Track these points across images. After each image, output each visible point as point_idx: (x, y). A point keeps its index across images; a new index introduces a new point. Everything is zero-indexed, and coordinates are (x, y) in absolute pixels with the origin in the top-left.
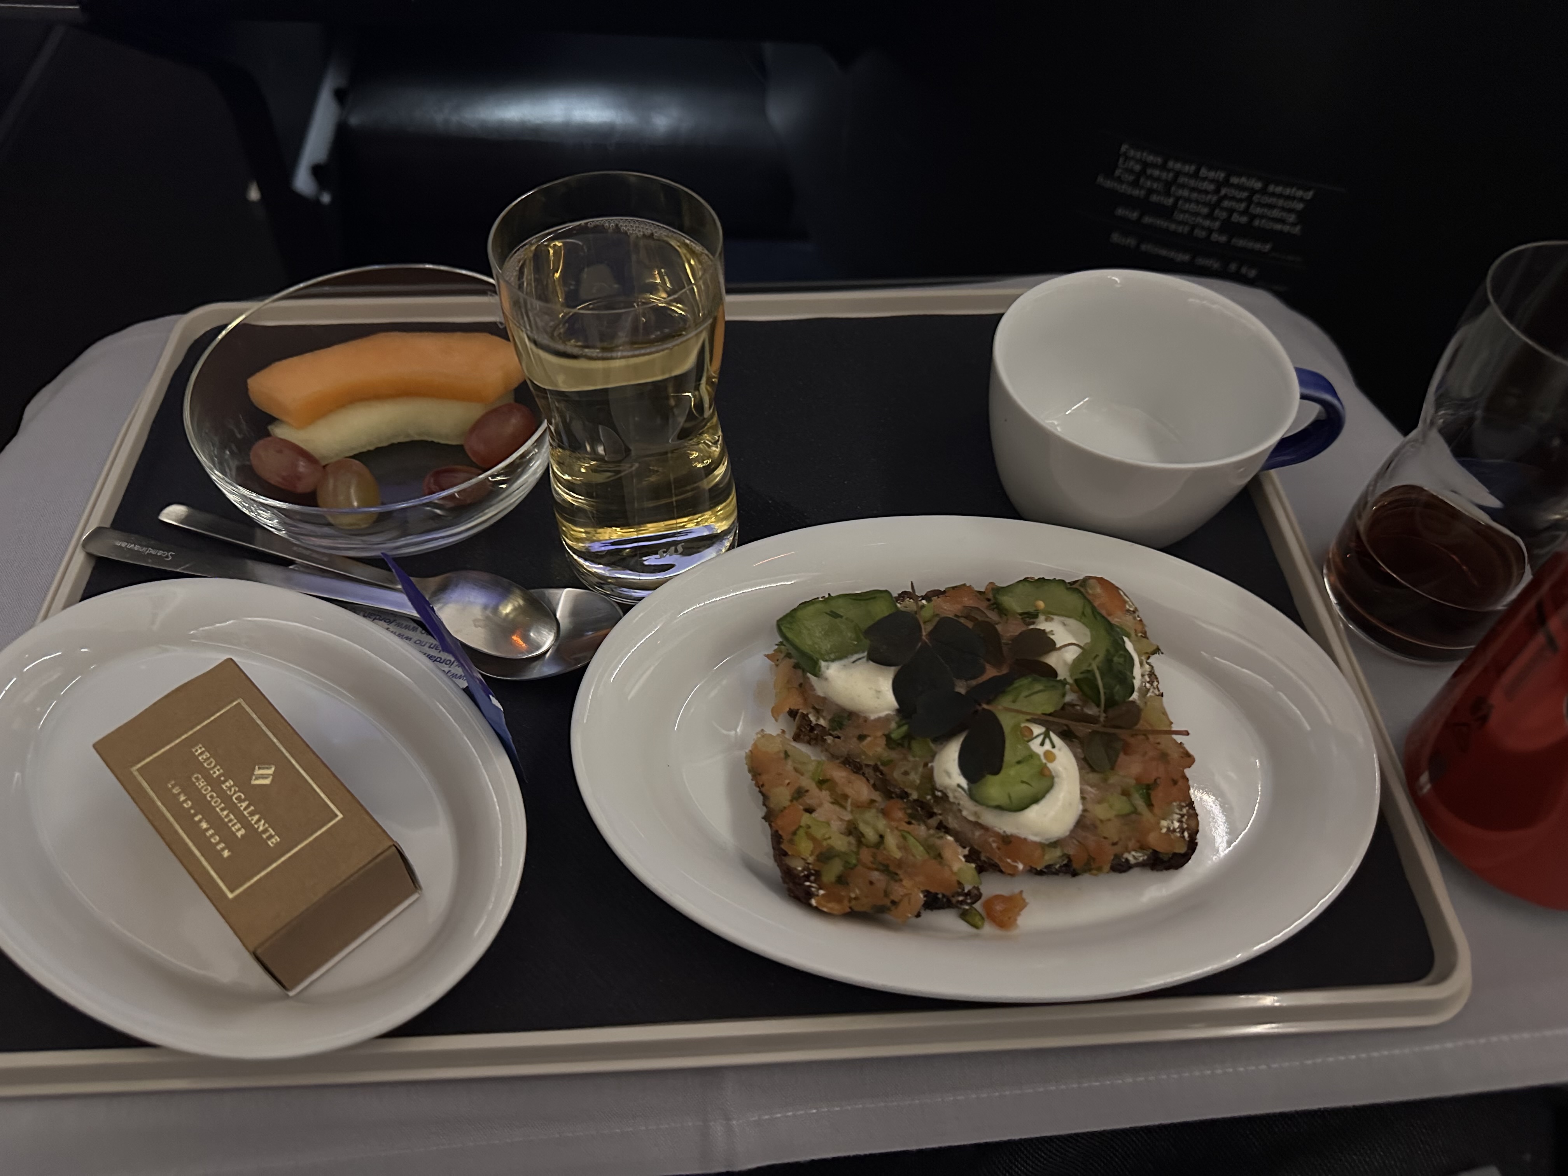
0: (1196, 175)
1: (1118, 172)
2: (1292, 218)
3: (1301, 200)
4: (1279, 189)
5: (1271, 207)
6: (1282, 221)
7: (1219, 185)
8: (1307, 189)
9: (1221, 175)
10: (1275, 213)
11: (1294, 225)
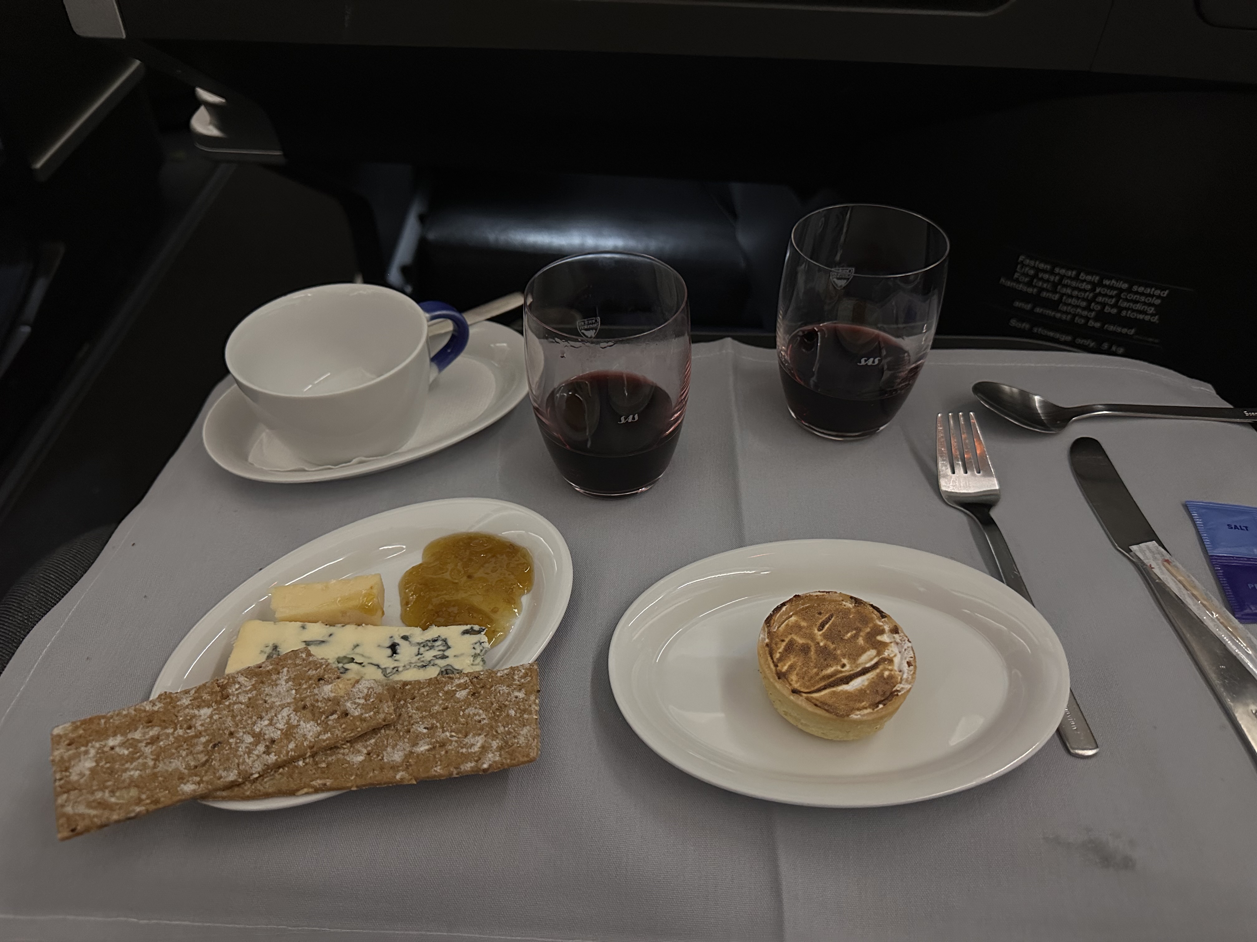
1: (1016, 275)
3: (1159, 297)
4: (1141, 289)
6: (1144, 312)
7: (1094, 285)
8: (1163, 289)
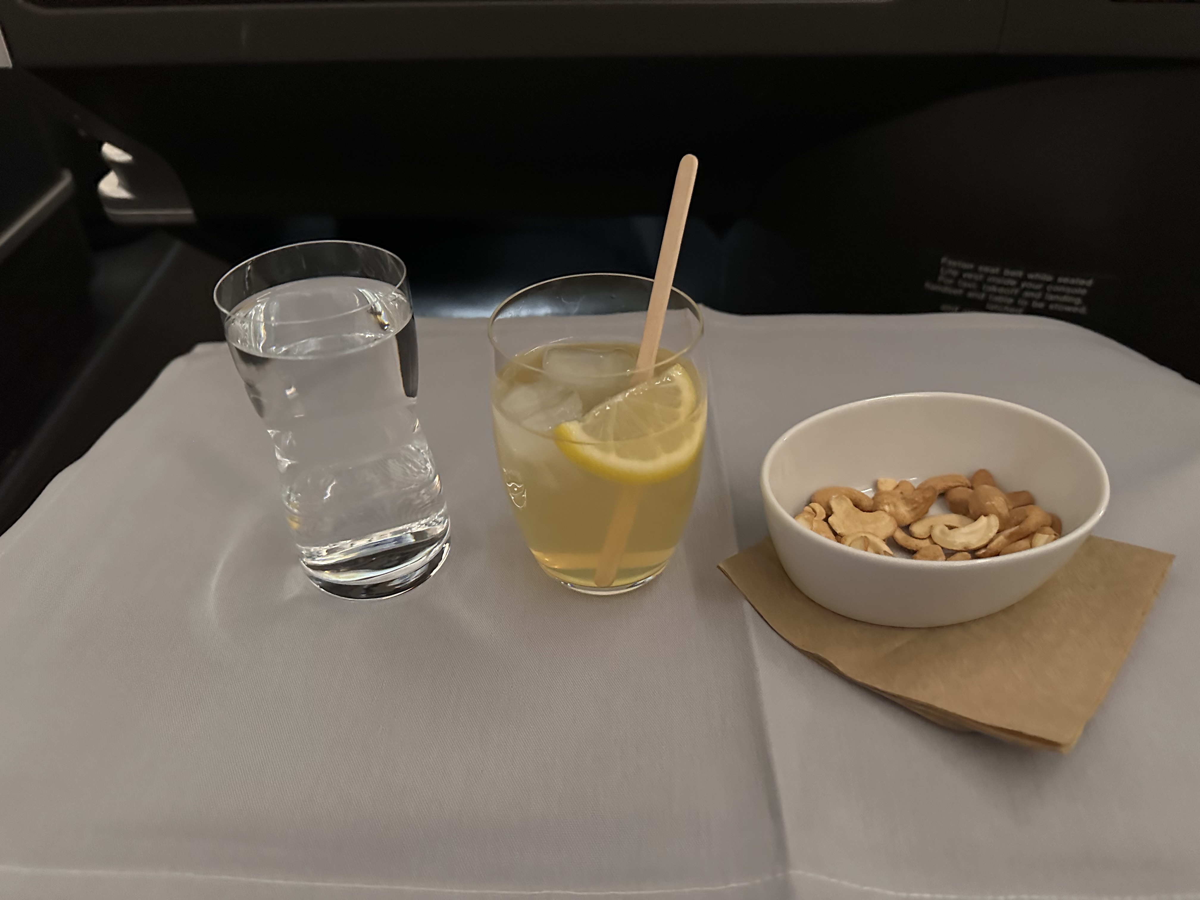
2: (1078, 301)
5: (1062, 294)
6: (1071, 304)
10: (1065, 299)
11: (1080, 306)
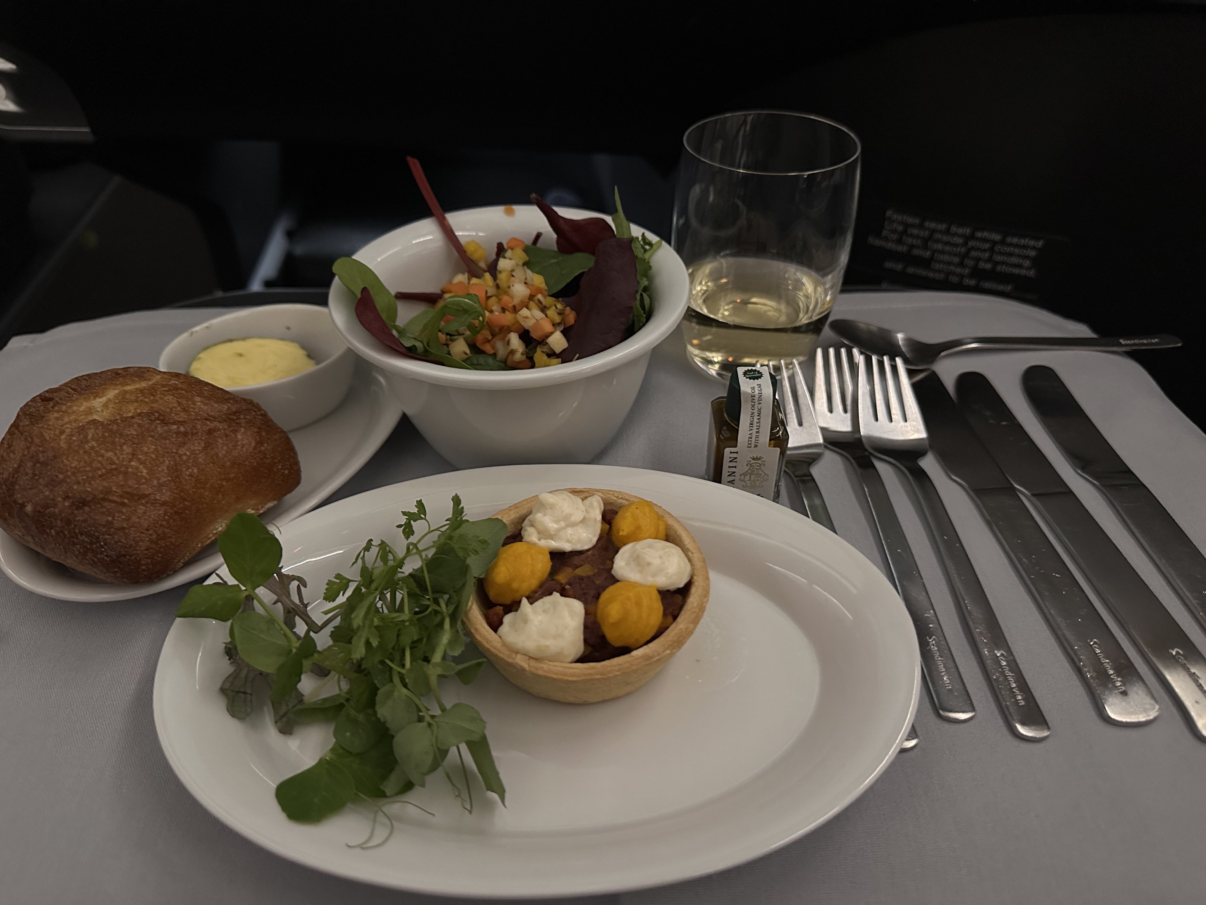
0: (947, 232)
7: (967, 239)
8: (1038, 239)
9: (968, 231)
